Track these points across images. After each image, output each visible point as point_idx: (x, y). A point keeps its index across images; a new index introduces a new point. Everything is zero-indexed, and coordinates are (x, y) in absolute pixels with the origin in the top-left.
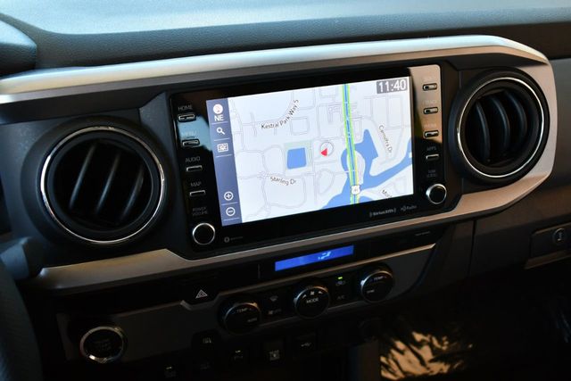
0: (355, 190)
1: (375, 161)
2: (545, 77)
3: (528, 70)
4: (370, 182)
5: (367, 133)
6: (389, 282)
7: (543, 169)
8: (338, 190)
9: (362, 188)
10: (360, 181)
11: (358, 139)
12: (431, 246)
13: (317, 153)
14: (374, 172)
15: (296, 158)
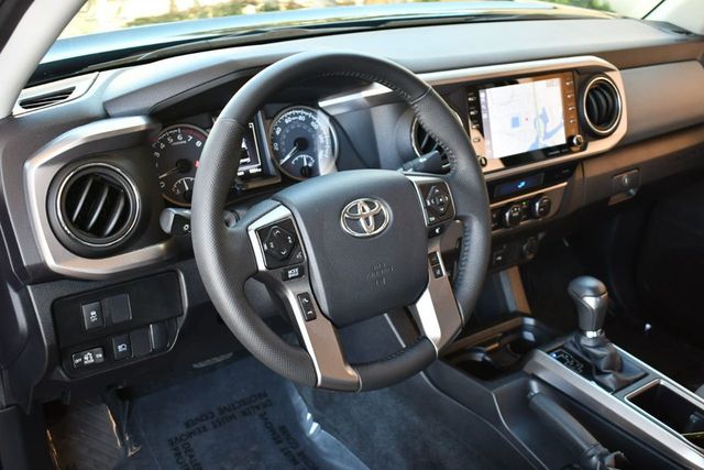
0: (541, 140)
1: (548, 125)
2: (616, 77)
3: (608, 73)
4: (547, 136)
5: (544, 110)
6: (549, 203)
7: (621, 130)
8: (534, 141)
9: (544, 139)
10: (542, 135)
11: (540, 112)
12: (565, 184)
13: (523, 119)
14: (548, 130)
15: (515, 122)
